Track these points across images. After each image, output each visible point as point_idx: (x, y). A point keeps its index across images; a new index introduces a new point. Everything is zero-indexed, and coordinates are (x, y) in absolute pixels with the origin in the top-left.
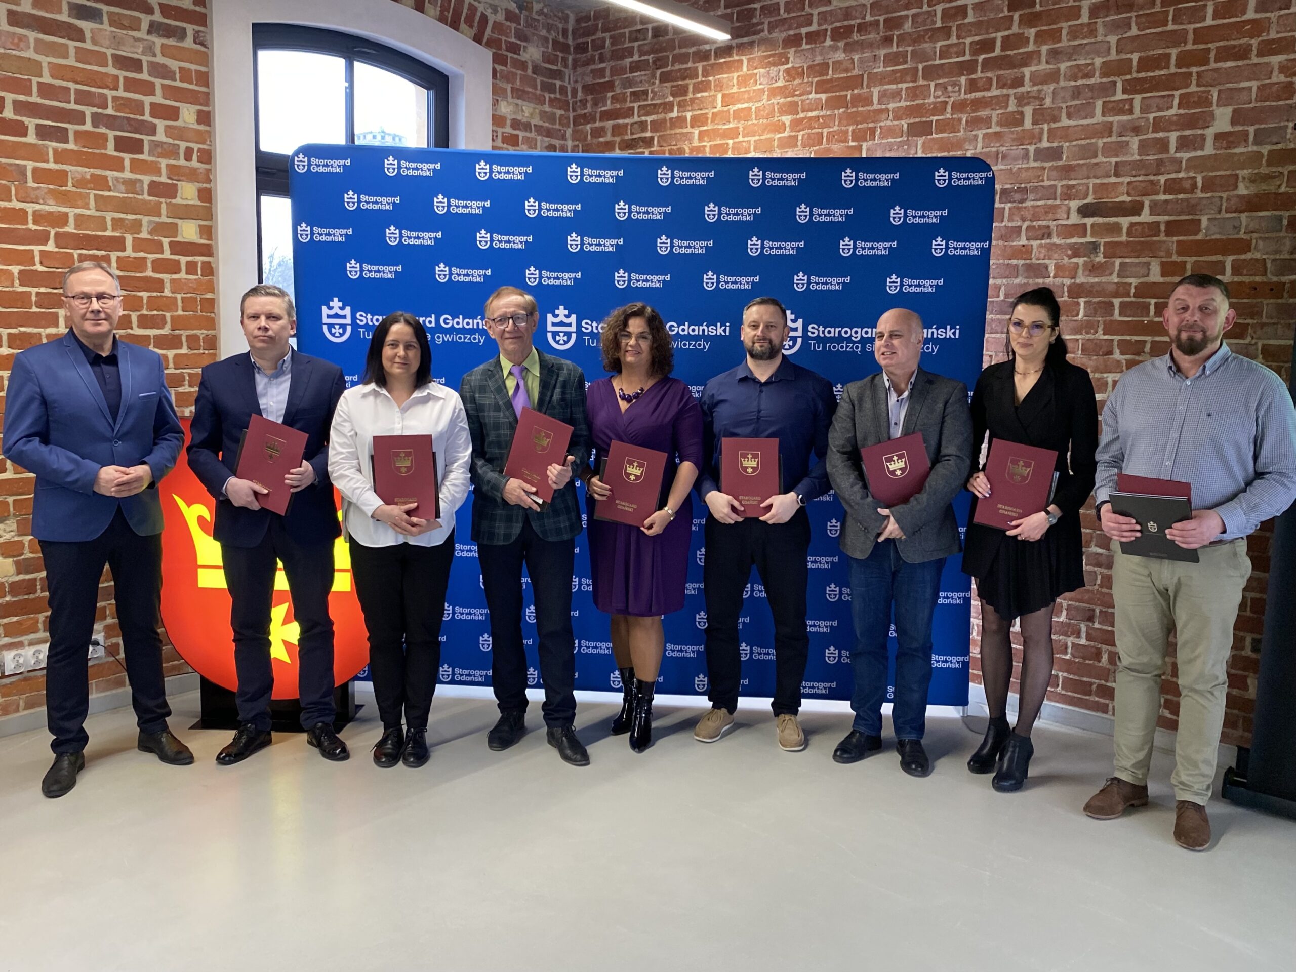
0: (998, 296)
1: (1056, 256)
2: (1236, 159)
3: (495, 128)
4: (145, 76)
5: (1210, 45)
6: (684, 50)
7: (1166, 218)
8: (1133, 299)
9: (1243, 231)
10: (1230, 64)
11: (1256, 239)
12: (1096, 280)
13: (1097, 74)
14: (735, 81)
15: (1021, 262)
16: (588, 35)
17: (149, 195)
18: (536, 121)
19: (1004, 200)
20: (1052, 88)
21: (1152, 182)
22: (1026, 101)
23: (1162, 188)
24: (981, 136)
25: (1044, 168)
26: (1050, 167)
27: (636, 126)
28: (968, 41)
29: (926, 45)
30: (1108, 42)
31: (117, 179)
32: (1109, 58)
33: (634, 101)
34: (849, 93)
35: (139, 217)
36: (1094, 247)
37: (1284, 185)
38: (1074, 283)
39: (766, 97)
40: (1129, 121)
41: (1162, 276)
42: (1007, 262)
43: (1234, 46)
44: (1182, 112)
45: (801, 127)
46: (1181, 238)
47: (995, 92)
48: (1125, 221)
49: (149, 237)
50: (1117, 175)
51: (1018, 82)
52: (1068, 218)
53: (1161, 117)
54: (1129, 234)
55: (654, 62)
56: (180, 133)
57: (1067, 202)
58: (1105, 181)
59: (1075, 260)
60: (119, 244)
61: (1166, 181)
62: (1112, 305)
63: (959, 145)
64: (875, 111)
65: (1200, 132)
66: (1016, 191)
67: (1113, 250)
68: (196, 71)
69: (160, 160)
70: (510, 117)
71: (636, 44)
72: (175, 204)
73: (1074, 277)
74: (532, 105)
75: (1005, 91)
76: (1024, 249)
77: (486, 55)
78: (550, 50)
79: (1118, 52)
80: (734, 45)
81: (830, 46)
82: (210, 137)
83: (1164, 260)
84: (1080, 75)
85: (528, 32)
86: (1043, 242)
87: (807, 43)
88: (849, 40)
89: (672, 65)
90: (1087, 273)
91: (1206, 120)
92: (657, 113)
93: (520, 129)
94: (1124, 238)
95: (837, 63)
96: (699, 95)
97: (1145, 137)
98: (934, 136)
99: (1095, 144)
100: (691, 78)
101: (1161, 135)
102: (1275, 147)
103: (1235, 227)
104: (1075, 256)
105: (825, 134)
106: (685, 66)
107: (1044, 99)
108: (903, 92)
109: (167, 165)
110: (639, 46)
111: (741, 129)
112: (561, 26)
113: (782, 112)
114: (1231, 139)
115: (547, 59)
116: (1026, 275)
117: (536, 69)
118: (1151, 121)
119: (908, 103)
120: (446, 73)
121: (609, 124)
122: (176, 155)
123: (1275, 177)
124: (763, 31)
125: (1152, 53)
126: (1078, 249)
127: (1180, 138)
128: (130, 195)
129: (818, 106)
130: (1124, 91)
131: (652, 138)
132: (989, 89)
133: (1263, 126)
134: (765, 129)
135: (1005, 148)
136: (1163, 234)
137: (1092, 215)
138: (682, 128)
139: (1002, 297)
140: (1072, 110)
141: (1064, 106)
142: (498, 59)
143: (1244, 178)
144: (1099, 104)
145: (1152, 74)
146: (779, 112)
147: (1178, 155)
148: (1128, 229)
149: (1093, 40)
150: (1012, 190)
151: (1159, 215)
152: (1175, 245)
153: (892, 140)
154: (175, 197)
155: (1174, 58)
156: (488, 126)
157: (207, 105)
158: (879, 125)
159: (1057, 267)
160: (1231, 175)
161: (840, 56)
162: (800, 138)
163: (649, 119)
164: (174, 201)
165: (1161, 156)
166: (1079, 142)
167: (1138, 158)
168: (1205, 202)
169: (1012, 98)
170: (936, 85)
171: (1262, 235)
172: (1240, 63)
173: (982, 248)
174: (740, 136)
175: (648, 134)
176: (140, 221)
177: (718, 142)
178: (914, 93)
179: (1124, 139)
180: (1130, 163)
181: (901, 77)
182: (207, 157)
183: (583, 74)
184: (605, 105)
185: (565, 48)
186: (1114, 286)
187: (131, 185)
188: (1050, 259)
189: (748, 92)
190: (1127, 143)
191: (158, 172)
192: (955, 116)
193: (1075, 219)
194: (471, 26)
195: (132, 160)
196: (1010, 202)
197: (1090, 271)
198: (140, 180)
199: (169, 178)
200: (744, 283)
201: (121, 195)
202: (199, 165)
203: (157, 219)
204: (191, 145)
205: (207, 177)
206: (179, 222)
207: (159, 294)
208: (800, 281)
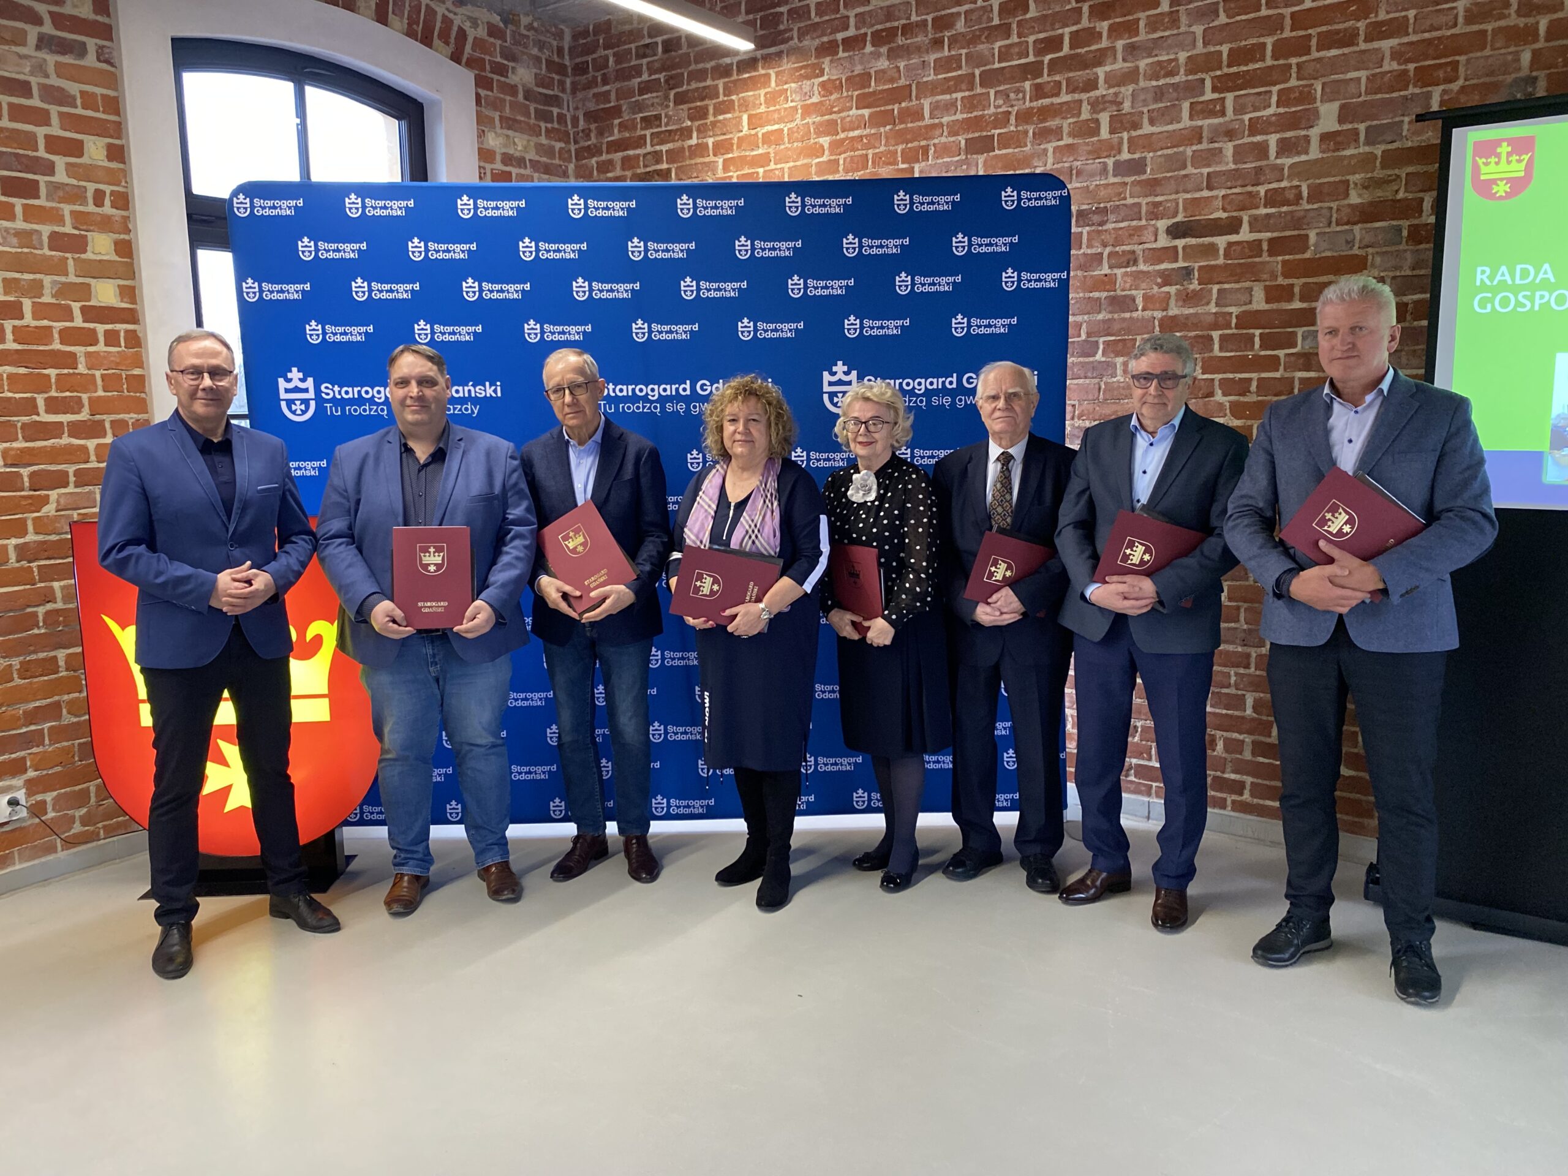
0: (1079, 336)
1: (1144, 286)
2: (1345, 162)
3: (482, 164)
4: (35, 102)
5: (1310, 31)
6: (701, 66)
7: (1269, 235)
8: (1235, 331)
9: (1357, 246)
10: (1334, 52)
11: (1373, 255)
12: (1191, 311)
13: (1182, 71)
14: (762, 99)
15: (1104, 294)
16: (588, 54)
17: (51, 249)
18: (531, 155)
19: (1081, 223)
20: (1131, 90)
21: (1250, 193)
22: (1101, 106)
23: (1263, 201)
24: (1051, 150)
25: (1126, 184)
26: (1132, 183)
27: (649, 157)
28: (1031, 39)
29: (980, 47)
30: (1194, 33)
31: (7, 230)
32: (1195, 52)
33: (646, 128)
34: (896, 107)
35: (38, 276)
36: (1187, 272)
37: (1403, 189)
38: (1166, 316)
39: (799, 116)
40: (1220, 124)
41: (1267, 302)
42: (1087, 295)
43: (1338, 32)
44: (1281, 110)
45: (842, 149)
46: (1287, 257)
47: (1065, 98)
48: (1221, 241)
49: (53, 301)
50: (1210, 188)
51: (1092, 85)
52: (1156, 240)
53: (1258, 118)
54: (1227, 255)
55: (666, 81)
56: (88, 173)
57: (1153, 222)
58: (1197, 195)
59: (1166, 289)
60: (14, 310)
61: (1266, 192)
62: (1211, 338)
63: (1026, 161)
64: (926, 127)
65: (1303, 133)
66: (1094, 212)
67: (1209, 275)
68: (102, 95)
69: (62, 205)
70: (499, 151)
71: (645, 61)
72: (84, 261)
73: (1166, 309)
74: (526, 137)
75: (1076, 96)
76: (1106, 279)
77: (468, 77)
78: (543, 72)
79: (1205, 44)
80: (759, 56)
81: (871, 53)
82: (125, 177)
83: (1267, 283)
84: (1162, 72)
85: (517, 50)
86: (1128, 269)
87: (844, 51)
88: (893, 45)
89: (688, 84)
90: (1180, 303)
91: (1309, 118)
92: (673, 141)
93: (512, 165)
94: (1221, 261)
95: (881, 74)
96: (721, 117)
97: (1240, 142)
98: (997, 152)
99: (1184, 153)
100: (712, 99)
101: (1259, 138)
102: (1390, 147)
103: (1347, 242)
104: (1166, 285)
105: (870, 157)
106: (702, 85)
107: (1122, 103)
108: (959, 103)
109: (72, 212)
110: (648, 63)
111: (772, 155)
112: (555, 43)
113: (819, 134)
114: (1339, 139)
115: (541, 82)
116: (1110, 308)
117: (528, 95)
118: (1247, 123)
119: (965, 116)
120: (420, 100)
121: (618, 156)
122: (83, 201)
123: (1391, 181)
124: (792, 38)
125: (1243, 43)
126: (1169, 275)
127: (1281, 141)
128: (26, 250)
129: (860, 124)
130: (1215, 89)
131: (669, 170)
132: (1057, 95)
133: (1375, 122)
134: (800, 154)
135: (1079, 163)
136: (1265, 254)
137: (1184, 236)
138: (703, 157)
139: (1083, 336)
140: (1155, 113)
141: (1145, 110)
142: (481, 82)
143: (1356, 184)
144: (1186, 106)
145: (1245, 68)
146: (815, 133)
147: (1279, 161)
148: (1225, 250)
149: (1175, 32)
150: (1090, 211)
151: (1260, 231)
152: (1280, 266)
153: (949, 160)
154: (85, 251)
155: (1269, 48)
156: (474, 161)
157: (119, 138)
158: (932, 142)
159: (1146, 298)
160: (1341, 181)
161: (883, 64)
162: (841, 162)
163: (664, 148)
164: (83, 256)
165: (1258, 164)
166: (1166, 152)
167: (1232, 166)
168: (1312, 214)
169: (1085, 104)
170: (996, 93)
171: (1378, 250)
172: (1346, 50)
173: (1060, 279)
174: (772, 163)
175: (665, 166)
176: (41, 281)
177: (746, 171)
178: (971, 104)
179: (1216, 145)
180: (1224, 173)
181: (956, 85)
182: (123, 201)
183: (584, 100)
184: (612, 134)
185: (561, 69)
186: (1212, 317)
187: (25, 237)
188: (1136, 289)
189: (779, 110)
190: (1220, 150)
191: (61, 221)
192: (1020, 128)
193: (1163, 241)
194: (447, 43)
195: (25, 206)
196: (1088, 225)
197: (1184, 301)
198: (36, 231)
199: (75, 228)
200: (787, 330)
201: (13, 250)
202: (114, 211)
203: (63, 279)
204: (101, 187)
205: (125, 226)
206: (92, 282)
207: (71, 371)
208: (852, 326)
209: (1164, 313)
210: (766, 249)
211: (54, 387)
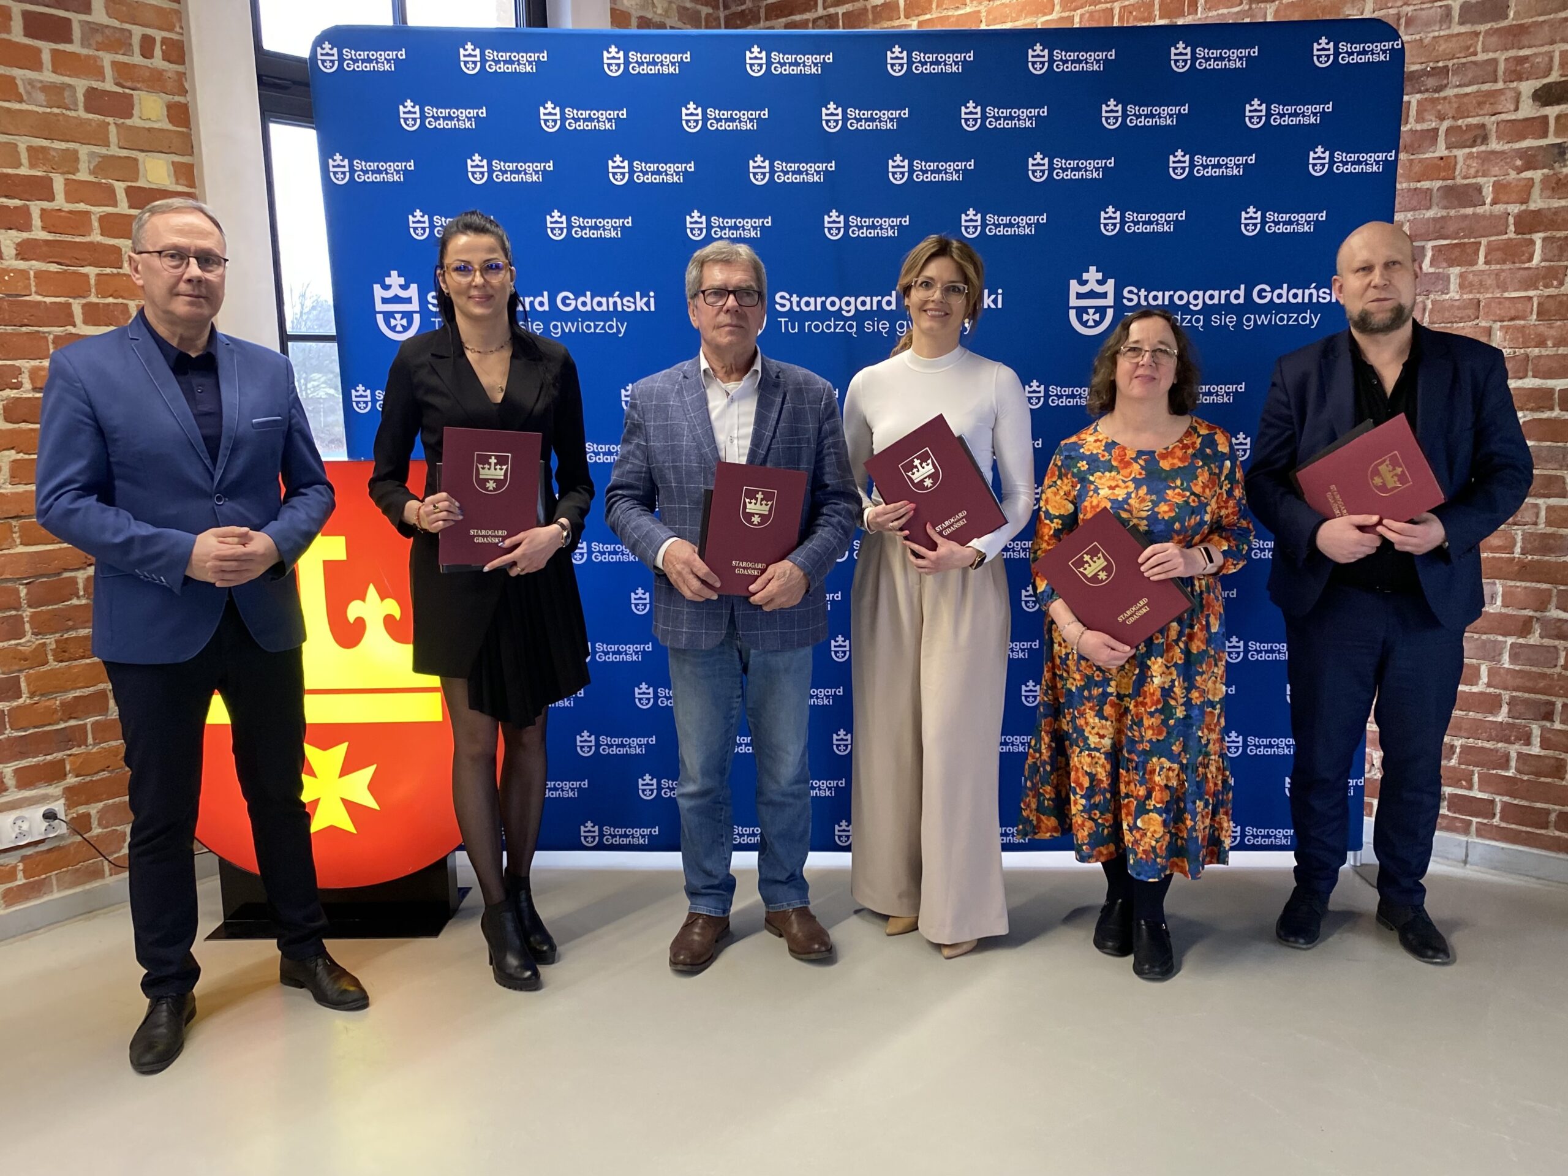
1: (1496, 170)
12: (1563, 203)
15: (1439, 184)
17: (88, 110)
19: (1409, 89)
25: (1477, 34)
26: (1487, 32)
31: (31, 83)
35: (72, 145)
36: (1561, 151)
38: (1525, 211)
42: (1413, 185)
49: (91, 178)
52: (1517, 109)
56: (134, 12)
57: (1515, 84)
59: (1527, 174)
60: (42, 189)
66: (1429, 74)
69: (100, 53)
72: (130, 128)
73: (1525, 201)
76: (1442, 163)
82: (180, 20)
86: (1474, 150)
90: (1548, 193)
104: (1528, 169)
109: (113, 63)
116: (1445, 202)
122: (126, 48)
126: (1534, 156)
128: (56, 110)
134: (1021, 11)
135: (1409, 9)
137: (1557, 102)
150: (1426, 73)
154: (130, 116)
159: (1498, 187)
162: (1077, 19)
164: (128, 122)
173: (1386, 161)
176: (76, 152)
182: (177, 52)
187: (55, 93)
188: (1483, 176)
191: (100, 75)
195: (54, 52)
196: (1420, 92)
197: (1553, 189)
198: (70, 86)
199: (118, 84)
200: (1024, 225)
201: (40, 110)
202: (165, 65)
203: (103, 151)
204: (149, 31)
205: (181, 85)
206: (140, 156)
207: (115, 271)
208: (1109, 220)
209: (1524, 207)
210: (1000, 119)
211: (93, 290)
